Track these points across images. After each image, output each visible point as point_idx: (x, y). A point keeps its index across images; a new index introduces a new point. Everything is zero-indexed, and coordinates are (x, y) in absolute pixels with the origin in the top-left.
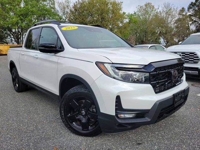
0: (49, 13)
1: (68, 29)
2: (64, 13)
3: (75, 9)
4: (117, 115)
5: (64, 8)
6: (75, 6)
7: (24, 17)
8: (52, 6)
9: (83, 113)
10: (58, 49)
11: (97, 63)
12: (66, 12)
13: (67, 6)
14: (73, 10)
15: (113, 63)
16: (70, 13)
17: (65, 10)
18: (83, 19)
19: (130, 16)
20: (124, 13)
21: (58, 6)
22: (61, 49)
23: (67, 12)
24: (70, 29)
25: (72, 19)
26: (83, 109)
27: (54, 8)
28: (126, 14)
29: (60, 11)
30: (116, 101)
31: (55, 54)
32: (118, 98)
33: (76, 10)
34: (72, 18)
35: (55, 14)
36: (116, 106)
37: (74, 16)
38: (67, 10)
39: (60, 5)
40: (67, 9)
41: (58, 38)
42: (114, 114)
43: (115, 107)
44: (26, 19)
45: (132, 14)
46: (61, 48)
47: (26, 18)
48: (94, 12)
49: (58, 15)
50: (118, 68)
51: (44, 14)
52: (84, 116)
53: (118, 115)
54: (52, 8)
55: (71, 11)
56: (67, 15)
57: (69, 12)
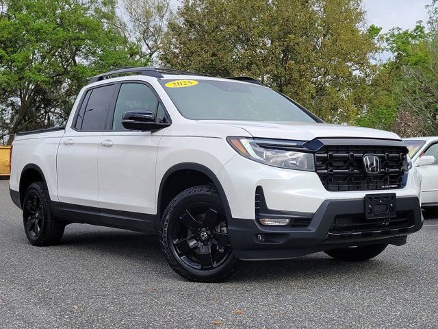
0: (96, 34)
1: (178, 86)
2: (145, 32)
3: (186, 20)
4: (257, 219)
5: (148, 15)
6: (187, 11)
7: (10, 50)
8: (104, 9)
9: (203, 236)
10: (158, 122)
11: (229, 139)
12: (152, 29)
13: (159, 9)
14: (180, 22)
15: (254, 138)
16: (167, 34)
17: (148, 22)
18: (214, 55)
19: (402, 41)
20: (374, 31)
21: (123, 10)
22: (166, 122)
23: (158, 30)
24: (183, 86)
25: (174, 53)
26: (204, 229)
27: (110, 17)
28: (381, 33)
29: (130, 26)
30: (256, 196)
31: (152, 132)
32: (259, 190)
33: (190, 23)
34: (177, 51)
35: (115, 37)
36: (257, 204)
37: (184, 44)
38: (156, 21)
39: (134, 6)
40: (157, 18)
41: (160, 102)
42: (253, 218)
43: (256, 206)
44: (14, 56)
45: (405, 33)
46: (164, 120)
47: (14, 52)
48: (256, 31)
49: (125, 41)
50: (261, 146)
51: (78, 38)
52: (205, 242)
53: (261, 220)
54: (105, 16)
55: (172, 26)
56: (156, 41)
57: (165, 29)
